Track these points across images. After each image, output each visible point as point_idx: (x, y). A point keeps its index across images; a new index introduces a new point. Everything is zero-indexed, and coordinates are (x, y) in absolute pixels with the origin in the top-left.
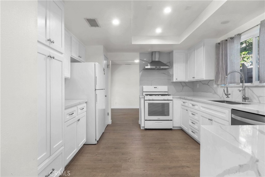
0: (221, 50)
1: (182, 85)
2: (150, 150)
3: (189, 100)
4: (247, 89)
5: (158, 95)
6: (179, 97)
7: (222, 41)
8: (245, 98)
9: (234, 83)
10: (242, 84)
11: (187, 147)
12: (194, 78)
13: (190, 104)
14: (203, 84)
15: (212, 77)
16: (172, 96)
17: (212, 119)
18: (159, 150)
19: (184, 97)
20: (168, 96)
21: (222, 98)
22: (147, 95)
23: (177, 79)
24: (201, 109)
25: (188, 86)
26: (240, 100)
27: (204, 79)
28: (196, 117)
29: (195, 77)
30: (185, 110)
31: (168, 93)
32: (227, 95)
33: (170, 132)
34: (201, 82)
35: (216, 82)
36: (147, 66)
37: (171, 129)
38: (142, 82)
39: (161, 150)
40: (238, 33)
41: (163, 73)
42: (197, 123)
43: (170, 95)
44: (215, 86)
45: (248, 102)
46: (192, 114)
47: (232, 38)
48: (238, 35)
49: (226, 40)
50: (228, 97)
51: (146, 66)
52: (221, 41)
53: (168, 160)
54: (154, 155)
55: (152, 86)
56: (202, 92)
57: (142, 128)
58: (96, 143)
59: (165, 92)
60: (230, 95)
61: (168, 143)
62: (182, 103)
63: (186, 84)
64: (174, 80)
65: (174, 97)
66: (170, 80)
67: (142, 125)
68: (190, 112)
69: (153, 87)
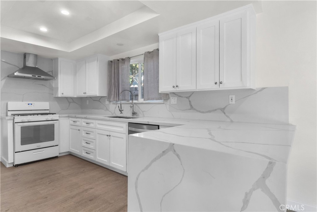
0: (113, 68)
1: (68, 101)
2: (37, 189)
3: (82, 118)
4: (135, 105)
5: (38, 114)
6: (67, 115)
7: (115, 60)
8: (134, 113)
9: (125, 100)
10: (131, 101)
11: (83, 170)
12: (85, 93)
13: (83, 123)
14: (94, 100)
15: (105, 94)
16: (58, 115)
17: (110, 135)
18: (51, 184)
19: (74, 115)
20: (52, 115)
21: (114, 114)
23: (63, 94)
24: (98, 126)
25: (76, 103)
26: (130, 115)
27: (98, 96)
28: (91, 136)
29: (87, 92)
30: (77, 130)
31: (49, 112)
32: (121, 111)
33: (56, 160)
34: (92, 98)
35: (108, 99)
37: (56, 157)
39: (52, 183)
40: (128, 57)
41: (43, 85)
42: (93, 142)
43: (56, 114)
44: (107, 102)
45: (136, 116)
46: (86, 133)
47: (123, 60)
48: (128, 58)
49: (118, 60)
52: (113, 60)
53: (66, 190)
54: (47, 192)
55: (24, 103)
56: (93, 109)
57: (8, 166)
59: (45, 110)
60: (123, 111)
61: (60, 173)
62: (72, 122)
63: (73, 100)
64: (60, 95)
65: (60, 116)
66: (53, 94)
67: (10, 161)
68: (83, 131)
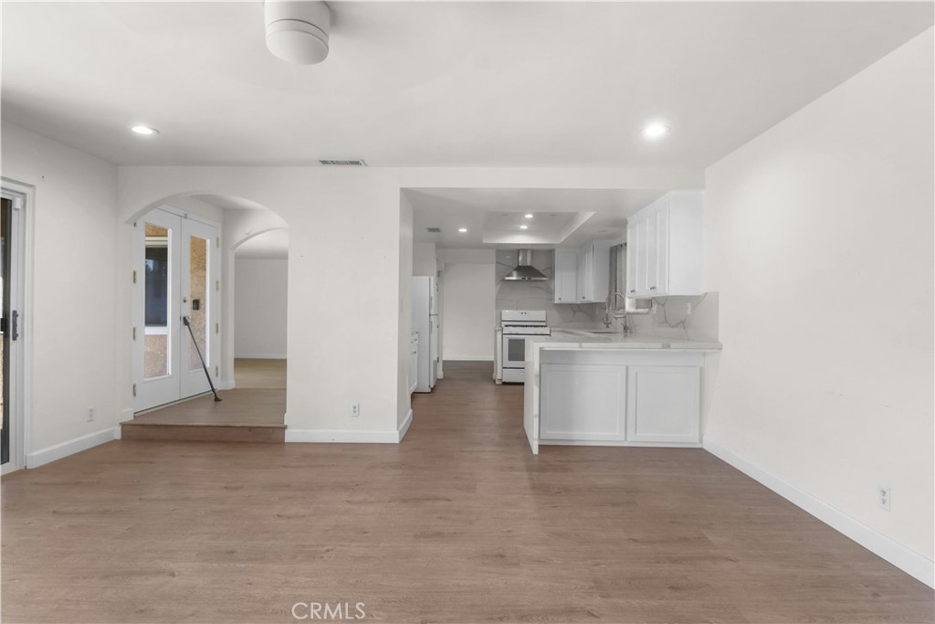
1: (572, 310)
16: (549, 328)
22: (507, 326)
23: (562, 299)
25: (584, 312)
31: (546, 324)
36: (510, 275)
38: (500, 304)
41: (539, 288)
50: (608, 327)
51: (507, 276)
57: (497, 383)
58: (429, 391)
59: (541, 321)
63: (580, 308)
65: (552, 329)
66: (551, 300)
67: (499, 377)
69: (519, 312)
